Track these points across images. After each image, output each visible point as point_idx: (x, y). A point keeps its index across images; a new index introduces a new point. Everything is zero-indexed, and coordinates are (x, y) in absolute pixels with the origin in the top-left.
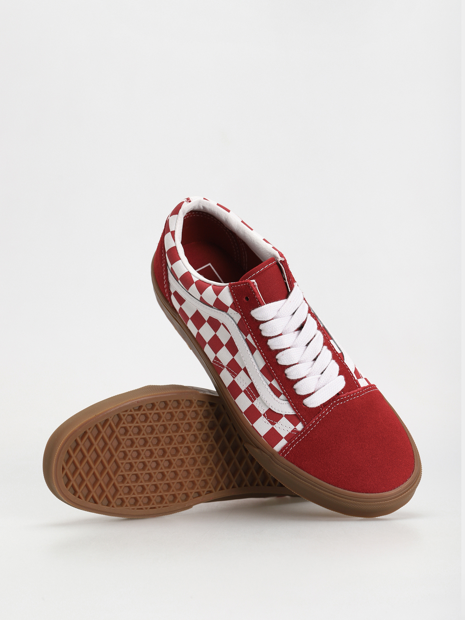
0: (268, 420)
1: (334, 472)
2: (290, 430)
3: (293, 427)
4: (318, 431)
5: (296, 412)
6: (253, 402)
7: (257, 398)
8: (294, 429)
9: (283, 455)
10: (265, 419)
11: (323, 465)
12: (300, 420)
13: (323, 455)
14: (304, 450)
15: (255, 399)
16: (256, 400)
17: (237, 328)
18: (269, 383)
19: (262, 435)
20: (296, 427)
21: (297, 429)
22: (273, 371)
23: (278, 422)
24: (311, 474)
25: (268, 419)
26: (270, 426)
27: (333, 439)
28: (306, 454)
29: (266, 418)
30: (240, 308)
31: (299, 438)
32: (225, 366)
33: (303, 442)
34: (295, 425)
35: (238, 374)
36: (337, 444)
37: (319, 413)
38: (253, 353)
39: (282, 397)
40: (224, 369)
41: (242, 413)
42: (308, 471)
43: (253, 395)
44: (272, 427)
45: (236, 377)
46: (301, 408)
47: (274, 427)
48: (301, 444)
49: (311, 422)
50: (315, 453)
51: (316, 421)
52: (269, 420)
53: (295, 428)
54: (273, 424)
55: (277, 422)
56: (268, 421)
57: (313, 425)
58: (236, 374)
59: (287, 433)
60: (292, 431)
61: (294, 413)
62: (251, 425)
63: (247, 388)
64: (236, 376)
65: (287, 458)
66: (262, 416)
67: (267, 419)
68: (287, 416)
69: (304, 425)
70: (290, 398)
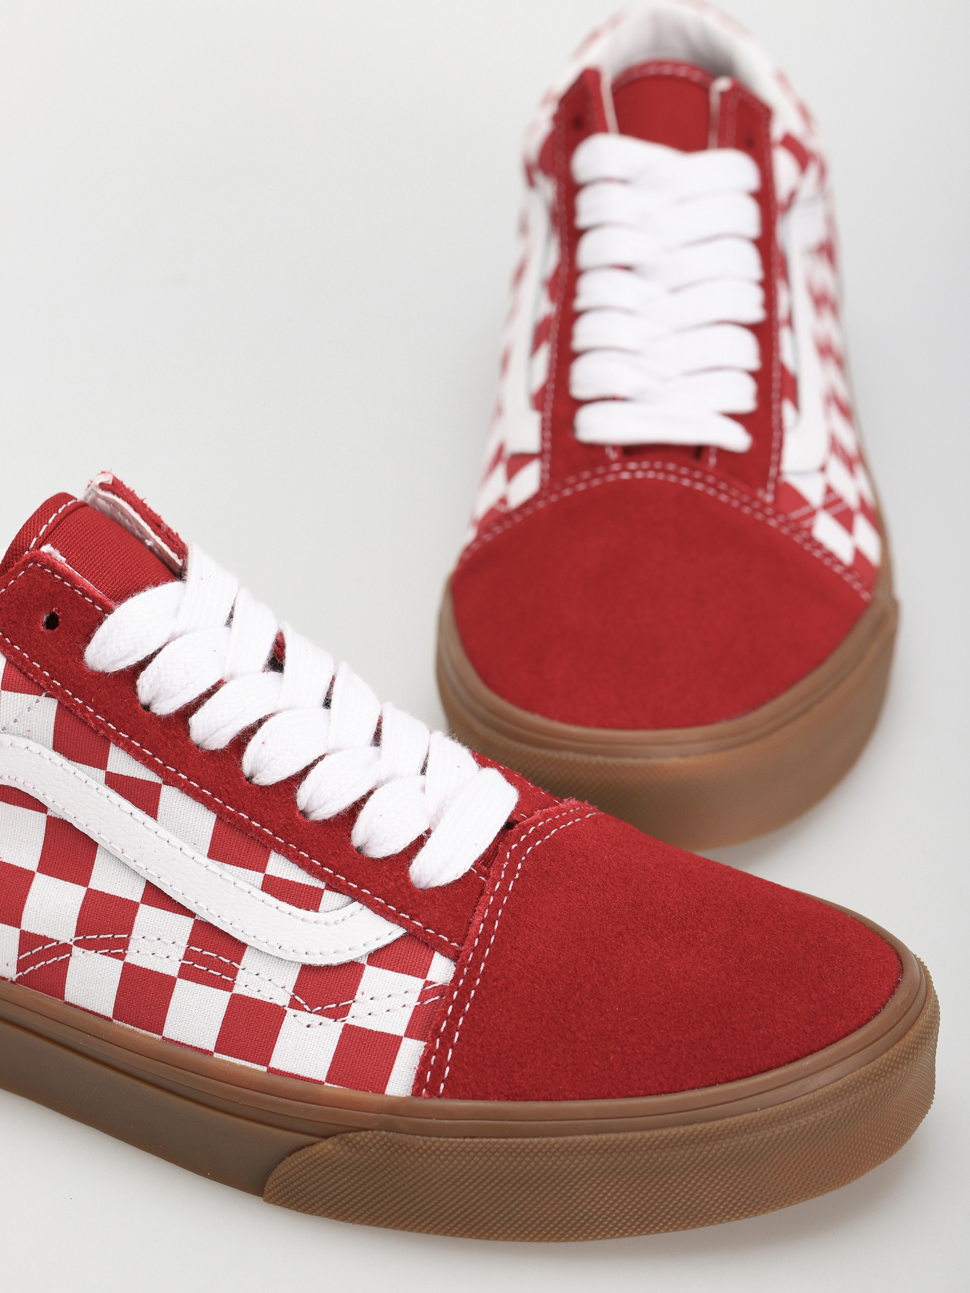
0: (317, 1013)
1: (644, 1047)
2: (413, 1001)
3: (415, 984)
4: (512, 947)
5: (401, 922)
6: (228, 987)
7: (239, 964)
8: (425, 986)
9: (433, 1091)
10: (304, 1017)
11: (591, 1047)
12: (434, 946)
13: (573, 1015)
14: (499, 1030)
15: (233, 972)
16: (240, 971)
17: (59, 759)
18: (258, 877)
19: (322, 1077)
20: (429, 978)
21: (434, 983)
22: (256, 825)
23: (356, 997)
24: (566, 1099)
25: (314, 1010)
26: (333, 1030)
27: (580, 954)
28: (511, 1041)
29: (306, 1007)
30: (42, 669)
31: (459, 1005)
32: (71, 943)
33: (482, 1008)
34: (421, 971)
35: (130, 935)
36: (598, 962)
37: (482, 893)
38: (151, 809)
39: (330, 899)
40: (71, 956)
41: (211, 1053)
42: (550, 1094)
43: (220, 966)
44: (342, 1025)
45: (126, 947)
46: (415, 900)
47: (349, 1020)
48: (477, 1017)
49: (472, 930)
50: (544, 1023)
51: (489, 922)
52: (319, 1008)
53: (428, 983)
54: (339, 1013)
55: (352, 996)
56: (318, 1016)
57: (484, 937)
58: (126, 936)
59: (408, 1013)
60: (422, 998)
61: (398, 932)
62: (264, 1069)
63: (188, 955)
64: (125, 944)
65: (451, 1093)
66: (286, 1011)
67: (311, 1012)
68: (379, 957)
69: (455, 956)
70: (362, 886)
